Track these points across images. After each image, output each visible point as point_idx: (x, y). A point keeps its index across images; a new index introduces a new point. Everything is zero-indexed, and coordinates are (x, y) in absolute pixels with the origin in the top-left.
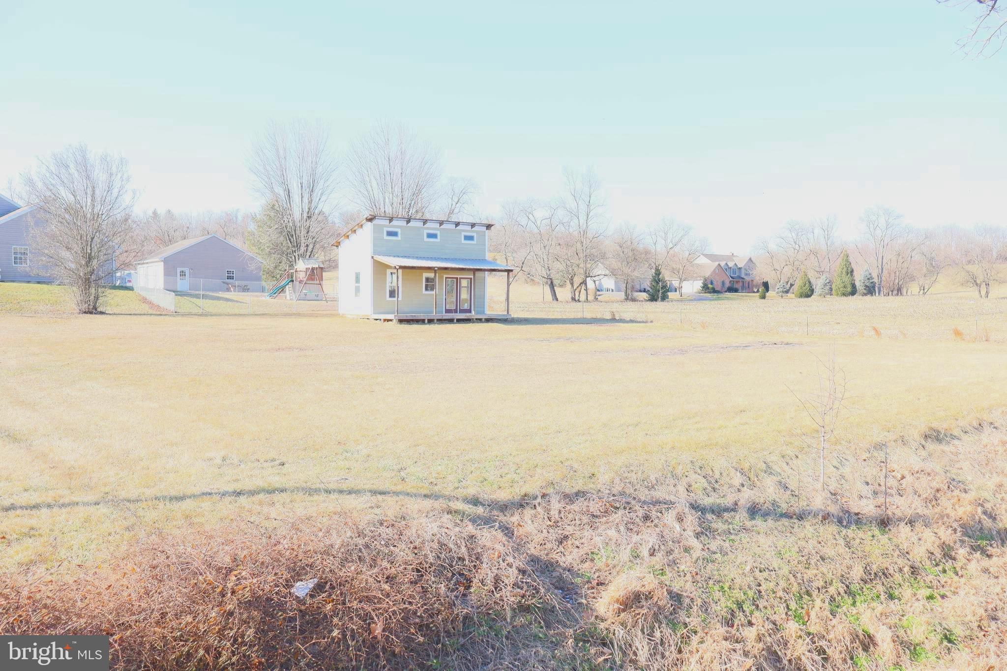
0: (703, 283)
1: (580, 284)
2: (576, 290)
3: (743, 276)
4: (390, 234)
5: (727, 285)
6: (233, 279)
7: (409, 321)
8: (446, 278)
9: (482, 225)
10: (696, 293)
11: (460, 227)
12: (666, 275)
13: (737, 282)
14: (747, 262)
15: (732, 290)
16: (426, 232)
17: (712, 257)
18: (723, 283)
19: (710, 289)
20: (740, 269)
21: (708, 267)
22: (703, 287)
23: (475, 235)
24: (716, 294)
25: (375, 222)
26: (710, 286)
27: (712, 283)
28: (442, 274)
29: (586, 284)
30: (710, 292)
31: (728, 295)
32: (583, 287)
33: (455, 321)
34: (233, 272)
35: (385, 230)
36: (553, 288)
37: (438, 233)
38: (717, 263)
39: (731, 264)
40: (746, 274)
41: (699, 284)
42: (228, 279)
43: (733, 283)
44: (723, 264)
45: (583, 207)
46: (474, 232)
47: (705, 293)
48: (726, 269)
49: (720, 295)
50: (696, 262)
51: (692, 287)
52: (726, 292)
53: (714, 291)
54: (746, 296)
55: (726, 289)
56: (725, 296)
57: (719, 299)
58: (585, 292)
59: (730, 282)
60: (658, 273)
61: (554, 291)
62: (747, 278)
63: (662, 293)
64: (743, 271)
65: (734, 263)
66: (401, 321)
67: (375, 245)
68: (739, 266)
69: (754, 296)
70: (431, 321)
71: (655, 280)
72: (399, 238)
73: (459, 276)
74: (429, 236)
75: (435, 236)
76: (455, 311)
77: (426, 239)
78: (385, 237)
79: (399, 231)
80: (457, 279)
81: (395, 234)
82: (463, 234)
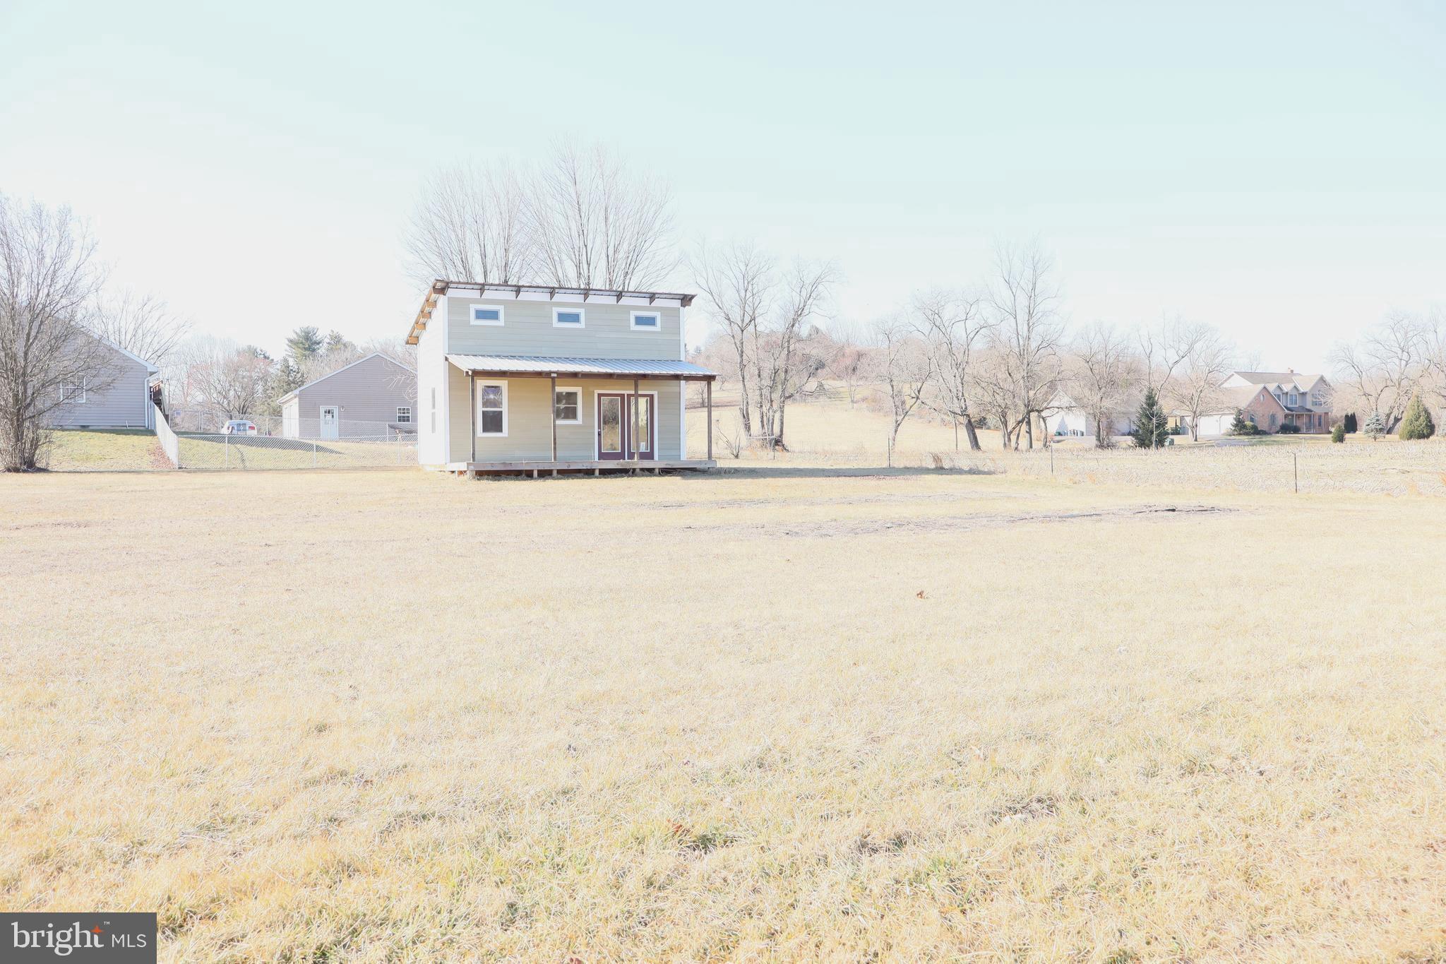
0: (1235, 419)
1: (1018, 424)
2: (1011, 432)
3: (1309, 406)
4: (481, 315)
5: (1280, 420)
6: (408, 420)
7: (496, 475)
8: (600, 395)
9: (672, 296)
10: (1224, 434)
11: (625, 301)
12: (1166, 405)
13: (1299, 416)
14: (1317, 384)
15: (1286, 429)
16: (556, 311)
17: (1251, 376)
18: (1273, 417)
19: (1247, 428)
20: (1304, 394)
21: (1244, 393)
22: (1236, 426)
23: (657, 315)
24: (1258, 437)
25: (451, 293)
26: (1248, 423)
27: (1252, 420)
28: (591, 389)
29: (1029, 423)
30: (1247, 434)
31: (1281, 437)
32: (1024, 427)
33: (597, 473)
34: (408, 409)
35: (473, 308)
36: (973, 431)
37: (582, 311)
38: (1261, 386)
39: (1287, 388)
40: (1315, 404)
41: (1228, 421)
42: (399, 421)
43: (1292, 418)
44: (1272, 387)
45: (1022, 301)
46: (657, 309)
47: (1240, 434)
48: (1279, 396)
49: (1265, 438)
50: (1225, 385)
51: (1217, 425)
52: (1277, 432)
53: (1256, 431)
54: (1312, 438)
55: (1278, 429)
56: (1272, 439)
57: (1260, 443)
58: (1028, 435)
59: (1286, 416)
60: (1151, 401)
61: (974, 434)
62: (1318, 410)
63: (1158, 435)
64: (1309, 399)
65: (1292, 385)
66: (481, 474)
67: (451, 336)
68: (1302, 390)
69: (1324, 439)
70: (545, 474)
71: (1147, 416)
72: (501, 322)
73: (626, 392)
74: (563, 317)
75: (575, 318)
76: (620, 456)
77: (556, 324)
78: (474, 321)
79: (501, 309)
80: (622, 396)
81: (493, 315)
82: (633, 314)
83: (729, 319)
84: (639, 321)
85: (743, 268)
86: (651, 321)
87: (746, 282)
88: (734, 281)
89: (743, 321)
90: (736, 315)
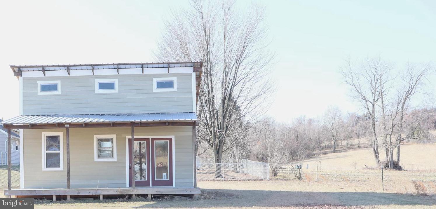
4: (45, 88)
8: (130, 140)
11: (148, 71)
16: (97, 81)
23: (174, 80)
25: (24, 74)
28: (123, 136)
35: (40, 83)
37: (116, 81)
46: (173, 75)
67: (25, 103)
70: (61, 199)
72: (58, 92)
73: (150, 137)
74: (102, 86)
75: (111, 86)
76: (146, 184)
77: (97, 91)
78: (40, 93)
79: (58, 83)
80: (148, 140)
81: (53, 88)
82: (155, 80)
83: (365, 100)
84: (161, 85)
85: (374, 71)
86: (169, 84)
87: (376, 78)
88: (369, 78)
89: (374, 100)
90: (370, 97)
